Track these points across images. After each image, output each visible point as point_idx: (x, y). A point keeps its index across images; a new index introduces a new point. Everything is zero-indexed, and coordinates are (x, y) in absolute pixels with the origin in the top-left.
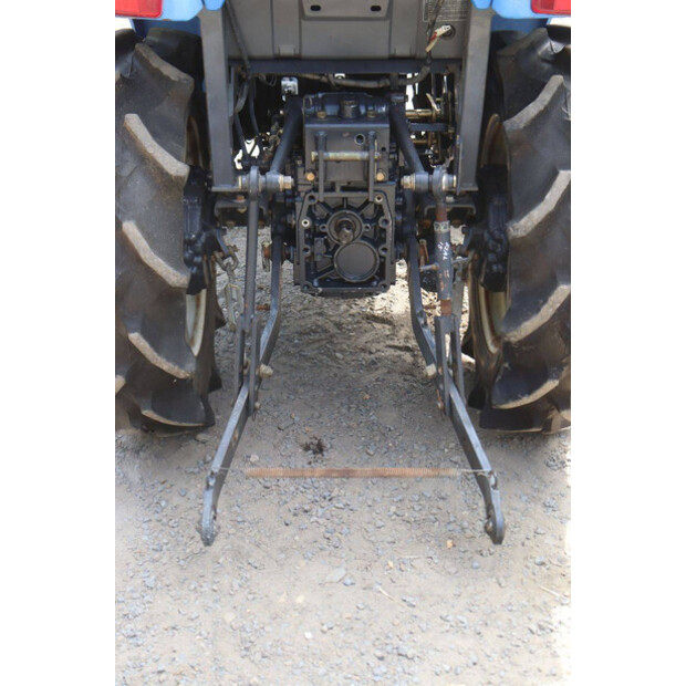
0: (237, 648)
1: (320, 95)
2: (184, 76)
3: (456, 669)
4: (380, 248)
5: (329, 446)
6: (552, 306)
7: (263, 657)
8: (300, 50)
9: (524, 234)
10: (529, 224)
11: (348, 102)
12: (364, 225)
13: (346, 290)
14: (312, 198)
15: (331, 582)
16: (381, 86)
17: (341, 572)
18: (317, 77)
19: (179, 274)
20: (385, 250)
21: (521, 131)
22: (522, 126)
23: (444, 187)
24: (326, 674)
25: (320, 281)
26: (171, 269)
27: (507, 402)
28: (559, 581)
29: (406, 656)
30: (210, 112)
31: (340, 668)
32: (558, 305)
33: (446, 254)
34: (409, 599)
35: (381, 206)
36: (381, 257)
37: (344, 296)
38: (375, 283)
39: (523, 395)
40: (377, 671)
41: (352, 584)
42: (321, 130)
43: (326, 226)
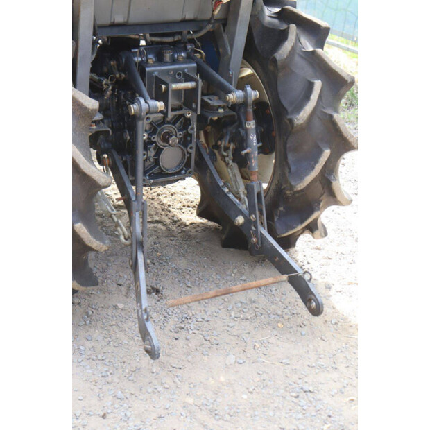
0: (210, 416)
3: (341, 391)
4: (188, 148)
5: (161, 288)
6: (321, 164)
8: (128, 19)
9: (302, 122)
11: (166, 52)
12: (178, 133)
14: (148, 118)
15: (231, 364)
16: (176, 40)
17: (232, 358)
19: (106, 177)
20: (191, 148)
21: (285, 59)
22: (285, 56)
24: (274, 415)
25: (150, 175)
26: (101, 174)
27: (287, 232)
28: (351, 330)
29: (310, 391)
31: (279, 409)
33: (255, 141)
34: (284, 361)
35: (189, 119)
36: (188, 153)
37: (163, 184)
38: (183, 172)
39: (298, 225)
40: (301, 404)
41: (244, 362)
42: (156, 71)
43: (156, 136)
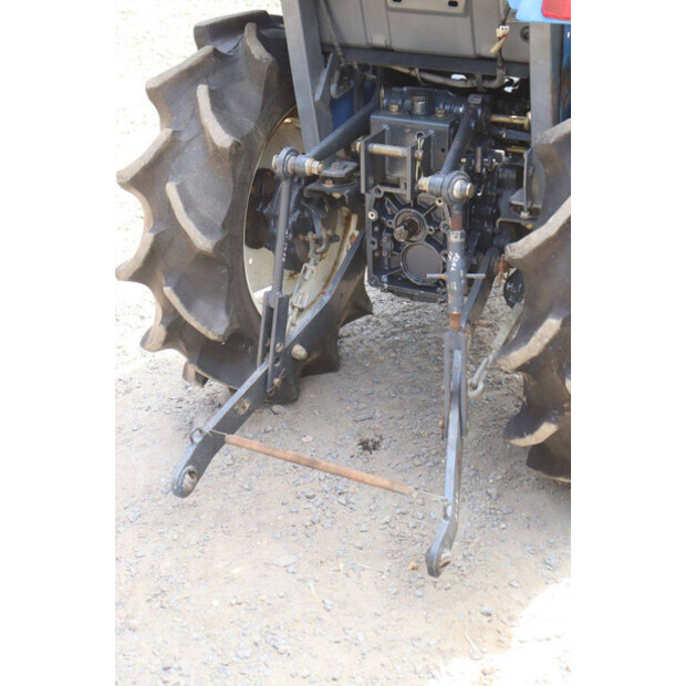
0: (147, 592)
1: (405, 89)
2: (266, 55)
4: (442, 253)
5: (384, 447)
6: (540, 341)
7: (162, 607)
8: (390, 41)
10: (527, 246)
11: (417, 98)
12: (427, 227)
13: (409, 291)
15: (277, 565)
17: (290, 559)
18: (407, 71)
19: (205, 238)
21: (548, 145)
22: (552, 140)
23: (455, 193)
24: (198, 640)
25: (389, 277)
26: (198, 233)
28: (489, 636)
29: (278, 649)
30: (296, 94)
31: (215, 639)
32: (547, 340)
34: (329, 602)
35: (442, 209)
36: (443, 263)
39: (528, 433)
40: (241, 653)
41: (293, 573)
43: (393, 221)
